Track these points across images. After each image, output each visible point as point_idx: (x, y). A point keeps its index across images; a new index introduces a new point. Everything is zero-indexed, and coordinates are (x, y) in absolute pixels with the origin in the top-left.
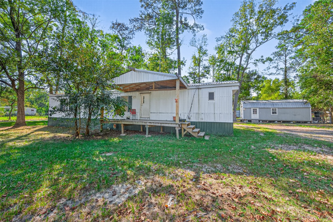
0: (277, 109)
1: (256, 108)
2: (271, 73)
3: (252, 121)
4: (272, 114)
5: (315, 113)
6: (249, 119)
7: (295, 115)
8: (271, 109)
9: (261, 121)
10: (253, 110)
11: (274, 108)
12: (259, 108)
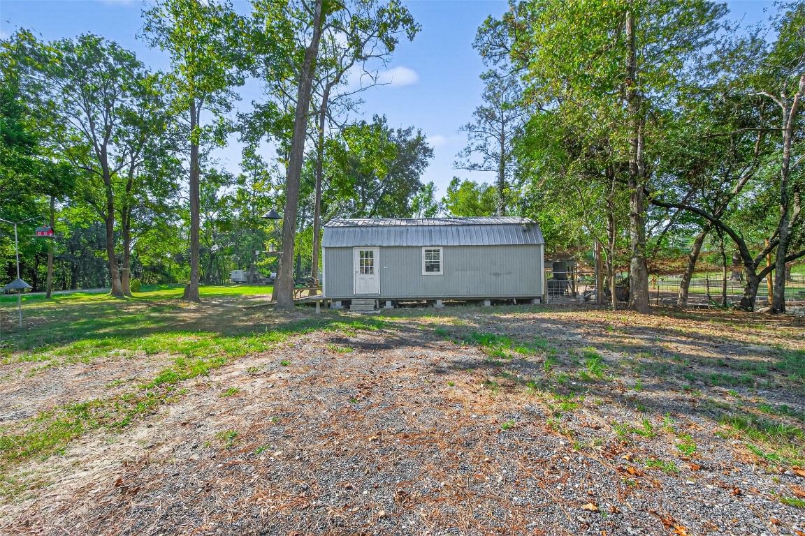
0: (441, 250)
1: (369, 250)
2: (472, 164)
3: (354, 302)
4: (424, 273)
5: (556, 266)
6: (345, 295)
7: (497, 274)
8: (424, 249)
9: (389, 304)
10: (362, 254)
11: (432, 248)
12: (381, 247)
